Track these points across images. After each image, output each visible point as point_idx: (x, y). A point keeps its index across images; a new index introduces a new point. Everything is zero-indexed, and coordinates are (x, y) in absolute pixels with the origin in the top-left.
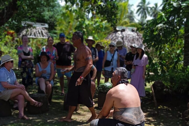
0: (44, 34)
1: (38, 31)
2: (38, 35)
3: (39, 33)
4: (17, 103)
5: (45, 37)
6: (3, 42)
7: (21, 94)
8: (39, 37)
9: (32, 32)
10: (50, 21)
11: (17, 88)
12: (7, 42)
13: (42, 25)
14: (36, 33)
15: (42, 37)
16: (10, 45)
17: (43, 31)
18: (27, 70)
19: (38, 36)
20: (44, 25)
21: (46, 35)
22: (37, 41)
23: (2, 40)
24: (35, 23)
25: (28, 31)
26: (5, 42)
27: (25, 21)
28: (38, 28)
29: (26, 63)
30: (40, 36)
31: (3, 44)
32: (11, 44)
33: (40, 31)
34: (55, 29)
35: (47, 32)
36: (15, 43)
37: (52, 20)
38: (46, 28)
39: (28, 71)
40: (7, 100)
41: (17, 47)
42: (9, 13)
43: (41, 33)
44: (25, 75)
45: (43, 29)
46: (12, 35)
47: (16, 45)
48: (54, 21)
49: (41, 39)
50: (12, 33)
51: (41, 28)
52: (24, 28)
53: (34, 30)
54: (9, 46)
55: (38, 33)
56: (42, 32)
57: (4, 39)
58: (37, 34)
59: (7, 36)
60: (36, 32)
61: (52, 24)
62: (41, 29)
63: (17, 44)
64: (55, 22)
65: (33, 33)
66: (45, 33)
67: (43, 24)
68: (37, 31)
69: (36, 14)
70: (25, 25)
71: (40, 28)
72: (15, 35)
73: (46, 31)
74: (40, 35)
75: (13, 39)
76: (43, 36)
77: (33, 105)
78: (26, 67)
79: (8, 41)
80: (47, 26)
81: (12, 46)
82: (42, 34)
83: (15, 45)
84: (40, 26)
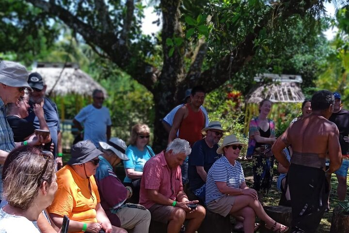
0: (293, 94)
1: (283, 90)
2: (283, 96)
3: (284, 94)
4: (242, 222)
5: (294, 99)
6: (220, 110)
7: (248, 206)
8: (284, 101)
9: (271, 93)
10: (305, 69)
11: (243, 194)
12: (226, 111)
13: (291, 78)
14: (279, 93)
15: (289, 101)
16: (231, 116)
17: (292, 90)
18: (264, 162)
19: (281, 99)
20: (294, 78)
21: (297, 97)
22: (279, 109)
23: (219, 109)
24: (280, 76)
25: (265, 90)
26: (223, 110)
27: (262, 74)
28: (283, 84)
29: (263, 149)
30: (285, 99)
31: (220, 115)
32: (233, 114)
33: (286, 90)
34: (314, 85)
35: (299, 91)
36: (240, 113)
37: (309, 68)
38: (297, 84)
39: (265, 164)
40: (225, 215)
41: (244, 120)
42: (238, 61)
43: (287, 93)
44: (260, 171)
45: (292, 86)
46: (235, 99)
47: (242, 116)
48: (313, 70)
49: (287, 104)
50: (236, 96)
51: (288, 84)
52: (258, 85)
53: (276, 89)
54: (228, 117)
55: (281, 93)
56: (289, 91)
57: (221, 106)
58: (281, 95)
59: (227, 101)
60: (279, 91)
61: (309, 76)
62: (288, 86)
63: (243, 114)
64: (313, 72)
65: (273, 94)
66: (295, 93)
67: (292, 76)
68: (281, 89)
69: (280, 58)
70: (261, 80)
71: (286, 84)
72: (240, 98)
73: (297, 89)
74: (285, 97)
75: (237, 106)
76: (291, 98)
77: (270, 228)
78: (262, 156)
79: (228, 108)
80: (299, 79)
81: (234, 118)
82: (290, 94)
83: (240, 115)
84: (287, 80)
